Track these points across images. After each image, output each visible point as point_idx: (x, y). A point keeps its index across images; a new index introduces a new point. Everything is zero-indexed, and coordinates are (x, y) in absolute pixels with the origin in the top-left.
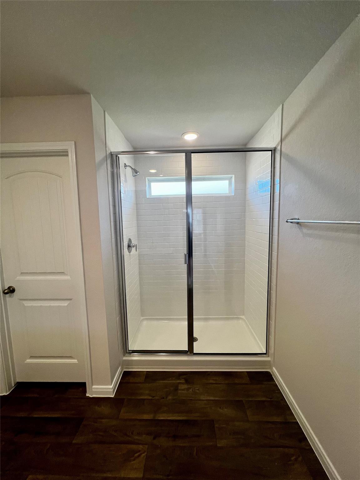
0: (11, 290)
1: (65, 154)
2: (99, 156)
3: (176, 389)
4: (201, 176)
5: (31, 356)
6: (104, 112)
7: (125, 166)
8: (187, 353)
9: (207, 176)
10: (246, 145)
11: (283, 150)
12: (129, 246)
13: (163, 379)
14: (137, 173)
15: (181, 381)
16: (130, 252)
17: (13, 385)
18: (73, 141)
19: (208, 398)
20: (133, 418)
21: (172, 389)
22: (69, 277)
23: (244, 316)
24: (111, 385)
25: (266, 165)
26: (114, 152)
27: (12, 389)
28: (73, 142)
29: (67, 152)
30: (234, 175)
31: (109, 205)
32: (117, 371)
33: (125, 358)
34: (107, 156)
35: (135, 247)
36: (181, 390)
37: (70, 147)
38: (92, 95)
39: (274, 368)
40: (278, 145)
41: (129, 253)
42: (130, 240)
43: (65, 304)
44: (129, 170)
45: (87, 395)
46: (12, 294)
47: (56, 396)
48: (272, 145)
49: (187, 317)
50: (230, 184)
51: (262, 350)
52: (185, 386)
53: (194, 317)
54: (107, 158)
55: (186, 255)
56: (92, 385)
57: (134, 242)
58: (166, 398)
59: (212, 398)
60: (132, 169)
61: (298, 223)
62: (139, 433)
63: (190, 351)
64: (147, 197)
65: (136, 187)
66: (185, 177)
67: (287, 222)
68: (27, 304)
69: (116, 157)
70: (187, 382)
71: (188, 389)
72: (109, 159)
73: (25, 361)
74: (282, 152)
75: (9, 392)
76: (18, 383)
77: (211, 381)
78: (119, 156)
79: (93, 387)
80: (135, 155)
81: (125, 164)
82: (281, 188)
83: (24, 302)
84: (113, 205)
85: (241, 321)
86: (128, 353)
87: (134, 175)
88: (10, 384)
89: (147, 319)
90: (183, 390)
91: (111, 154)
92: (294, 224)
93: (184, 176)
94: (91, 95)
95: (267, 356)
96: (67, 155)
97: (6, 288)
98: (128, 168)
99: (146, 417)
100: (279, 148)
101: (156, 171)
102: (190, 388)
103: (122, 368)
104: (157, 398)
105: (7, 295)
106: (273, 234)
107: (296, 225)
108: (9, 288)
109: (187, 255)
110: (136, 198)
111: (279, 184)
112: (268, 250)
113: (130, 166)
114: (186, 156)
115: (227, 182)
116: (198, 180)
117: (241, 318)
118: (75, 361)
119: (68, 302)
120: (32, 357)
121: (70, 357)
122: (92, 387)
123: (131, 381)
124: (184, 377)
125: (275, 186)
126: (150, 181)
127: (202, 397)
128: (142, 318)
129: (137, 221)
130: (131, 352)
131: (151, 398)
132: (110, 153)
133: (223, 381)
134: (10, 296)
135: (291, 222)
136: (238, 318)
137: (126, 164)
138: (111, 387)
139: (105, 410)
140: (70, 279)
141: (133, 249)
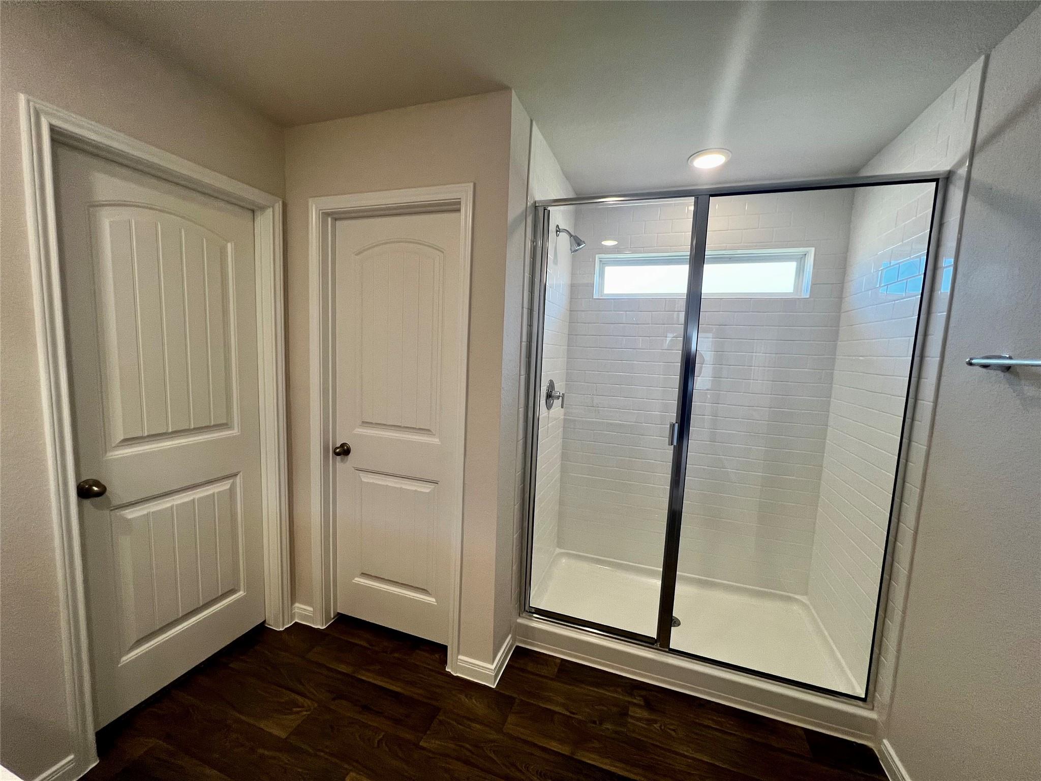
0: (344, 451)
1: (453, 207)
2: (516, 208)
3: (624, 714)
4: (723, 252)
5: (362, 573)
6: (531, 121)
7: (558, 230)
8: (653, 644)
9: (739, 252)
10: (857, 170)
11: (974, 175)
12: (549, 396)
13: (598, 685)
14: (579, 245)
15: (635, 701)
16: (549, 407)
17: (332, 617)
18: (471, 182)
19: (698, 756)
20: (530, 739)
21: (615, 709)
22: (437, 440)
23: (805, 597)
24: (492, 664)
25: (914, 218)
26: (541, 201)
27: (331, 622)
28: (472, 185)
29: (459, 203)
30: (813, 249)
31: (523, 308)
32: (504, 642)
33: (520, 620)
34: (528, 210)
35: (561, 398)
36: (632, 717)
37: (464, 193)
38: (513, 91)
39: (885, 741)
40: (960, 164)
41: (548, 409)
42: (551, 385)
43: (426, 489)
44: (564, 237)
45: (447, 670)
46: (346, 457)
47: (396, 655)
48: (940, 165)
49: (662, 569)
50: (800, 271)
51: (853, 688)
52: (645, 714)
53: (677, 573)
54: (528, 213)
55: (674, 425)
56: (458, 653)
57: (559, 389)
58: (601, 724)
59: (706, 759)
60: (571, 236)
61: (1008, 368)
62: (540, 773)
63: (662, 641)
64: (594, 298)
65: (573, 274)
66: (689, 253)
67: (970, 364)
68: (367, 478)
69: (544, 210)
70: (649, 705)
71: (650, 722)
72: (531, 215)
73: (353, 579)
74: (972, 182)
75: (326, 625)
76: (339, 613)
77: (706, 722)
78: (549, 208)
79: (460, 657)
80: (578, 206)
81: (558, 226)
82: (959, 276)
83: (361, 474)
84: (528, 309)
85: (795, 607)
86: (527, 611)
87: (573, 250)
88: (328, 612)
89: (568, 555)
90: (639, 719)
91: (535, 207)
92: (992, 372)
93: (686, 252)
94: (511, 92)
95: (867, 706)
96: (459, 210)
97: (338, 445)
98: (564, 236)
99: (555, 746)
100: (963, 171)
101: (617, 243)
102: (656, 722)
103: (514, 639)
104: (580, 717)
105: (338, 458)
106: (920, 396)
107: (1001, 374)
108: (343, 445)
109: (677, 425)
110: (571, 298)
111: (952, 268)
112: (899, 438)
113: (567, 231)
114: (696, 204)
115: (792, 266)
116: (719, 260)
117: (796, 600)
118: (431, 600)
119: (432, 486)
120: (364, 575)
121: (424, 591)
122: (457, 656)
123: (529, 669)
124: (644, 693)
125: (939, 272)
126: (603, 263)
127: (683, 749)
128: (558, 550)
129: (568, 346)
130: (533, 611)
131: (568, 714)
132: (532, 205)
133: (736, 731)
134: (342, 460)
135: (985, 366)
136: (789, 599)
137: (559, 228)
138: (493, 667)
139: (479, 707)
140: (440, 443)
141: (557, 403)
